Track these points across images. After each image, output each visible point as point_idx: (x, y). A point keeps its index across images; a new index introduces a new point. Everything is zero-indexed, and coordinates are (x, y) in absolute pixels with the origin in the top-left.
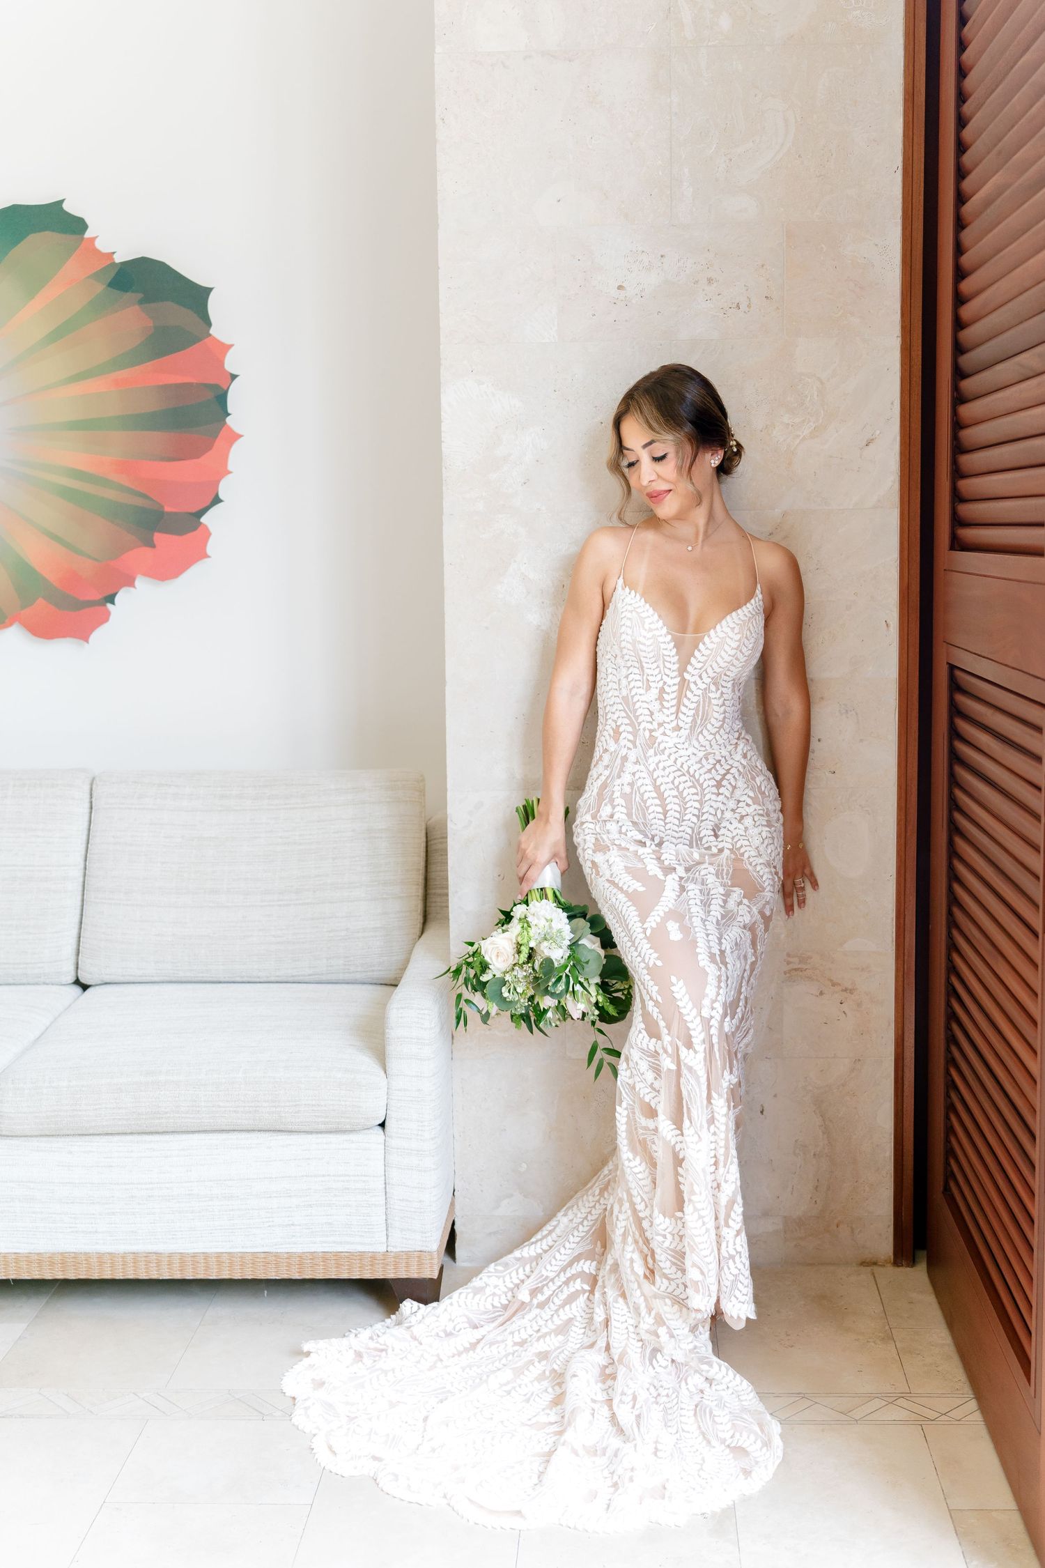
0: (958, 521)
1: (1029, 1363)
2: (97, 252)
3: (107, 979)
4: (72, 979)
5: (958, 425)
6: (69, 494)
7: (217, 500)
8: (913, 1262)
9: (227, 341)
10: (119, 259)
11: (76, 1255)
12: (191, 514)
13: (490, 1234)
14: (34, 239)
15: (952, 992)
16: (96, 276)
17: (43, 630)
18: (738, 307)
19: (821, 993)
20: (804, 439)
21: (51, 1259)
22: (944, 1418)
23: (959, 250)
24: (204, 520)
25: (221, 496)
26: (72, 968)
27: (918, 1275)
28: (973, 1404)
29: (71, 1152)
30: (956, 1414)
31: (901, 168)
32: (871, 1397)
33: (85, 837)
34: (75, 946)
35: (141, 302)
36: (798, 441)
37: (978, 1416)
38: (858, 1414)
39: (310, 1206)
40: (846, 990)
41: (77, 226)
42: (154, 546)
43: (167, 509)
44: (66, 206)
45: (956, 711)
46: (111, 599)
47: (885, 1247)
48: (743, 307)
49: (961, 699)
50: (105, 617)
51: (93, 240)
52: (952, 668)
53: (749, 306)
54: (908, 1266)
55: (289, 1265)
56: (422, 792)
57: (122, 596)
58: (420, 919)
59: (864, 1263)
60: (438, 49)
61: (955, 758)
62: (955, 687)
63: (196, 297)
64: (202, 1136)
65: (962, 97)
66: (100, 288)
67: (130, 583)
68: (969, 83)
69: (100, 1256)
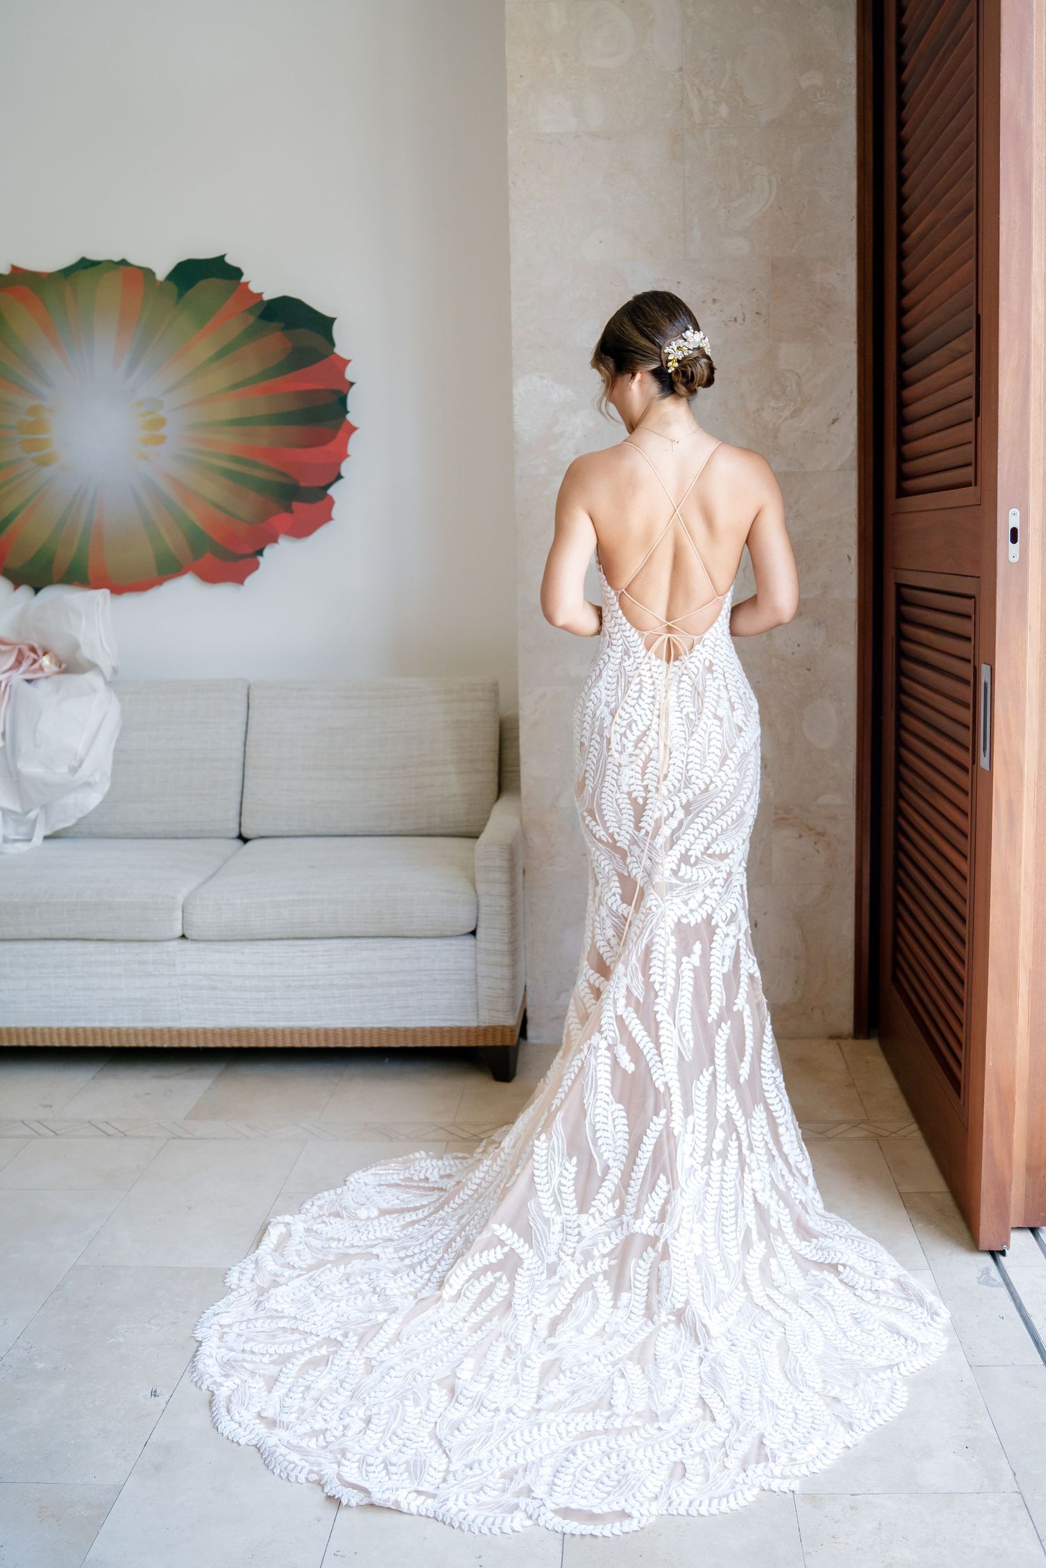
0: (902, 477)
1: (960, 1085)
2: (250, 293)
3: (262, 834)
4: (236, 834)
5: (901, 405)
6: (228, 474)
7: (339, 477)
8: (868, 1037)
9: (346, 357)
10: (266, 297)
11: (248, 1030)
12: (320, 488)
13: (553, 1019)
14: (202, 284)
15: (899, 829)
16: (250, 311)
17: (210, 576)
18: (736, 320)
19: (800, 837)
20: (786, 419)
21: (230, 1033)
22: (893, 1135)
23: (901, 275)
24: (331, 491)
25: (343, 473)
26: (236, 826)
27: (873, 1045)
28: (915, 1126)
29: (242, 953)
30: (902, 1133)
31: (855, 217)
32: (840, 1123)
33: (244, 729)
34: (238, 810)
35: (283, 329)
36: (781, 421)
37: (918, 1134)
38: (830, 1134)
39: (421, 993)
40: (818, 834)
41: (237, 273)
42: (292, 512)
43: (302, 484)
44: (227, 260)
45: (901, 618)
46: (260, 553)
47: (848, 1025)
48: (740, 320)
49: (905, 609)
50: (256, 566)
51: (247, 283)
52: (899, 586)
53: (744, 320)
54: (864, 1039)
55: (405, 1037)
56: (496, 693)
57: (267, 552)
58: (495, 787)
59: (832, 1037)
60: (510, 132)
61: (901, 654)
62: (901, 600)
63: (323, 325)
64: (340, 941)
65: (901, 162)
66: (252, 319)
67: (275, 540)
68: (907, 151)
69: (266, 1031)
